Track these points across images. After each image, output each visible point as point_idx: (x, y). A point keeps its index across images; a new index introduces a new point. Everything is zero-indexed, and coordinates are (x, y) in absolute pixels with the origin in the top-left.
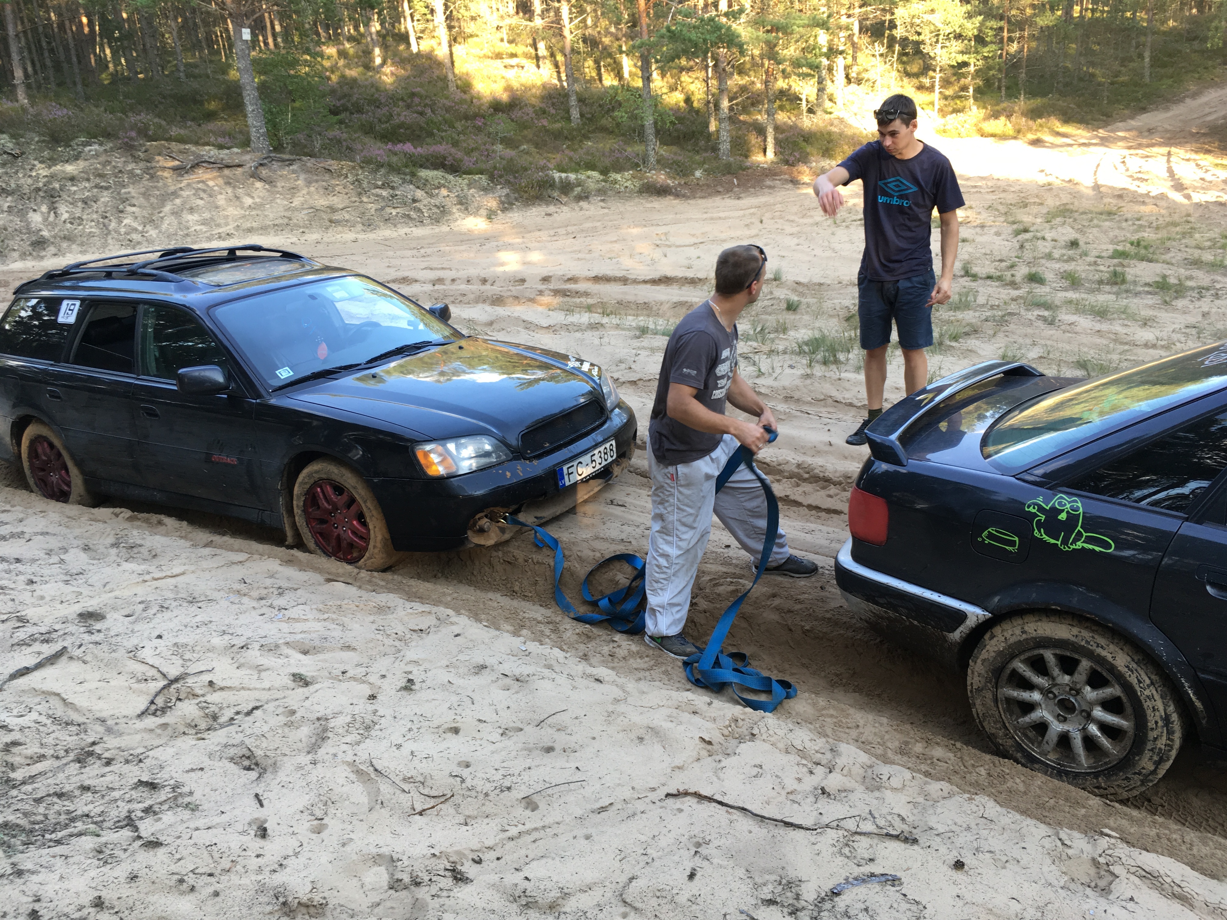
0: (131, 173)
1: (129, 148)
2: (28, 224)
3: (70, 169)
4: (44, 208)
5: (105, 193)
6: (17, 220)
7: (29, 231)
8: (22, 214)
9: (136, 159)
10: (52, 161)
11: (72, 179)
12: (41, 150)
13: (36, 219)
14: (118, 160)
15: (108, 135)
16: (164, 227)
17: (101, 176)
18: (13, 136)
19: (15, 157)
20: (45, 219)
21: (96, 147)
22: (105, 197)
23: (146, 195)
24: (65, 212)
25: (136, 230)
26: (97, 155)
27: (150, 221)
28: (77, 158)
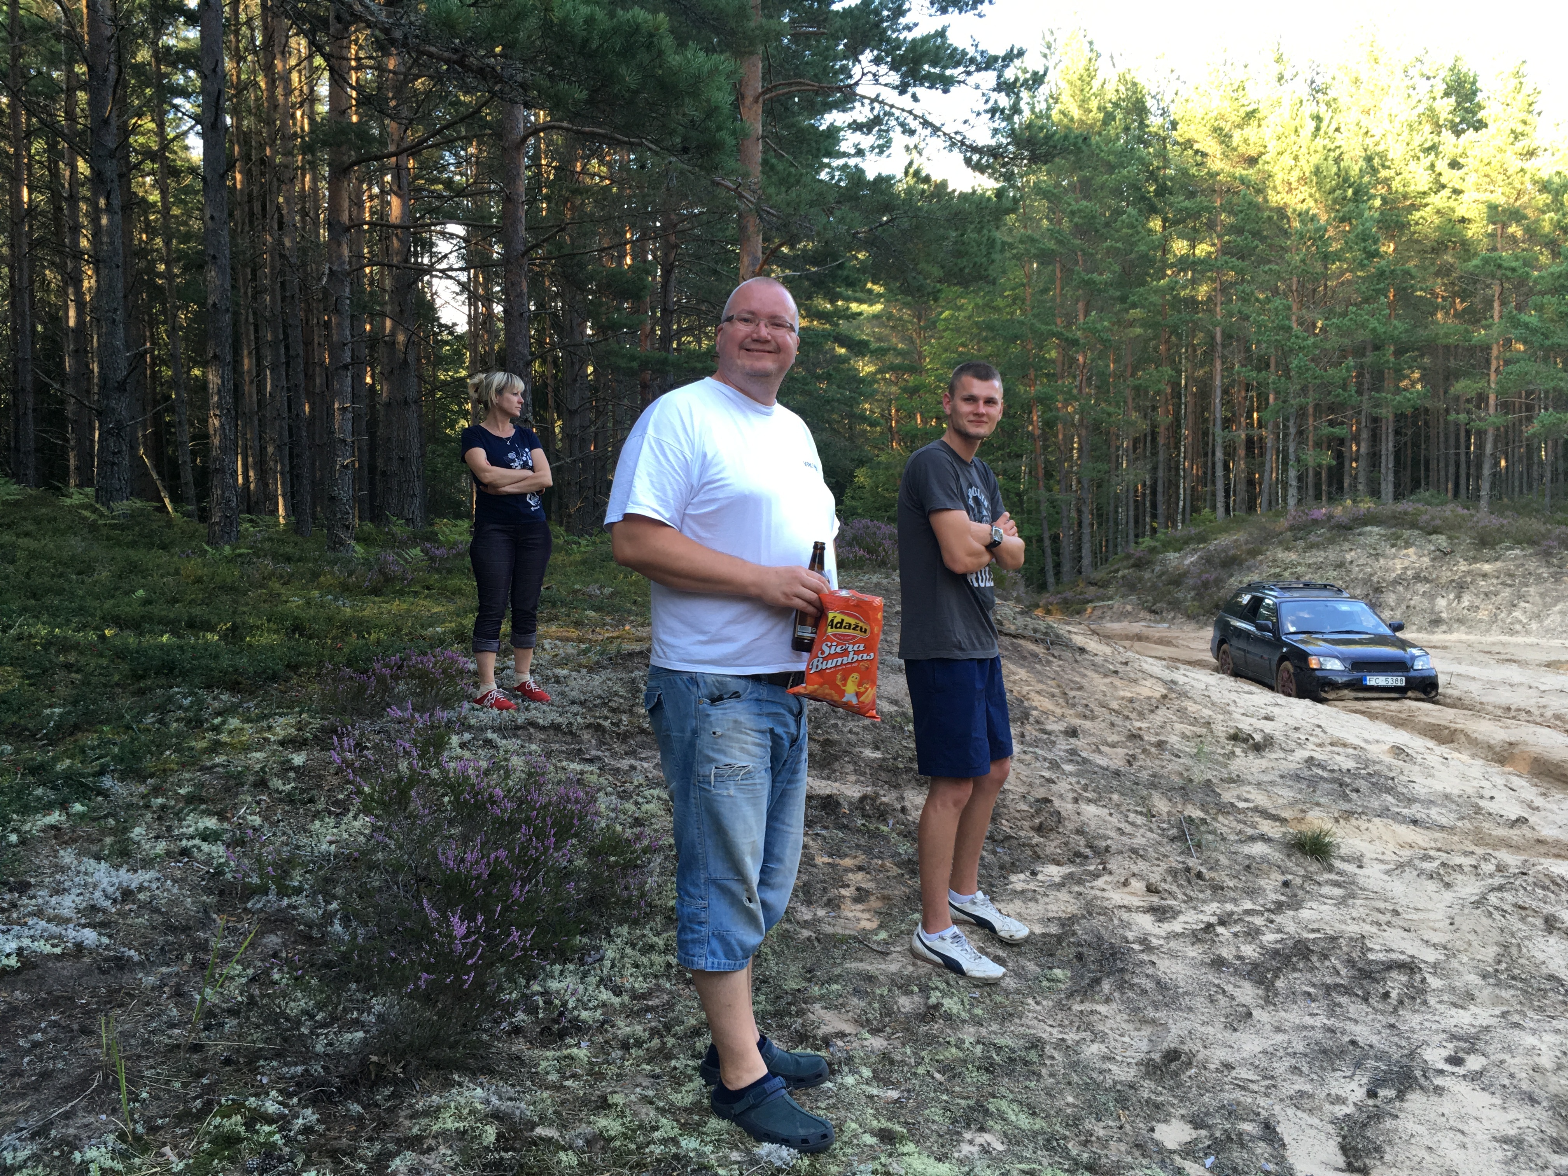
0: (1539, 577)
1: (1546, 555)
2: (1434, 605)
3: (1487, 567)
4: (1452, 596)
5: (1508, 590)
6: (1426, 602)
7: (1432, 612)
8: (1432, 598)
9: (1549, 564)
10: (1475, 560)
11: (1485, 576)
12: (1469, 550)
13: (1441, 603)
14: (1532, 565)
15: (1532, 542)
16: (1546, 623)
17: (1511, 575)
18: (1450, 538)
19: (1445, 554)
20: (1449, 604)
21: (1518, 552)
22: (1506, 593)
23: (1542, 595)
24: (1466, 601)
25: (1520, 622)
26: (1516, 558)
27: (1537, 616)
28: (1497, 559)
